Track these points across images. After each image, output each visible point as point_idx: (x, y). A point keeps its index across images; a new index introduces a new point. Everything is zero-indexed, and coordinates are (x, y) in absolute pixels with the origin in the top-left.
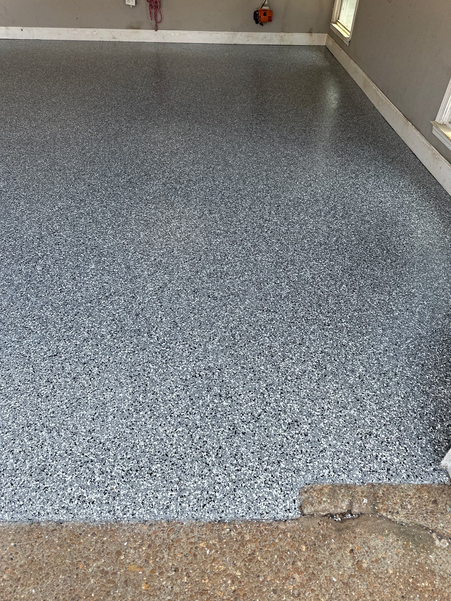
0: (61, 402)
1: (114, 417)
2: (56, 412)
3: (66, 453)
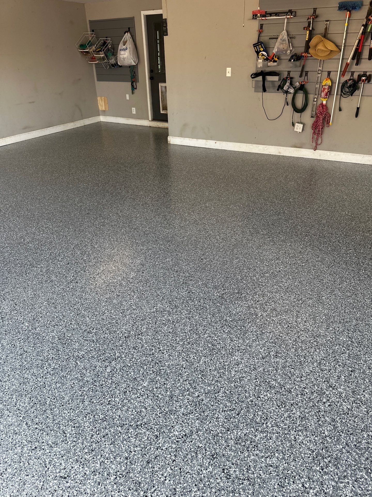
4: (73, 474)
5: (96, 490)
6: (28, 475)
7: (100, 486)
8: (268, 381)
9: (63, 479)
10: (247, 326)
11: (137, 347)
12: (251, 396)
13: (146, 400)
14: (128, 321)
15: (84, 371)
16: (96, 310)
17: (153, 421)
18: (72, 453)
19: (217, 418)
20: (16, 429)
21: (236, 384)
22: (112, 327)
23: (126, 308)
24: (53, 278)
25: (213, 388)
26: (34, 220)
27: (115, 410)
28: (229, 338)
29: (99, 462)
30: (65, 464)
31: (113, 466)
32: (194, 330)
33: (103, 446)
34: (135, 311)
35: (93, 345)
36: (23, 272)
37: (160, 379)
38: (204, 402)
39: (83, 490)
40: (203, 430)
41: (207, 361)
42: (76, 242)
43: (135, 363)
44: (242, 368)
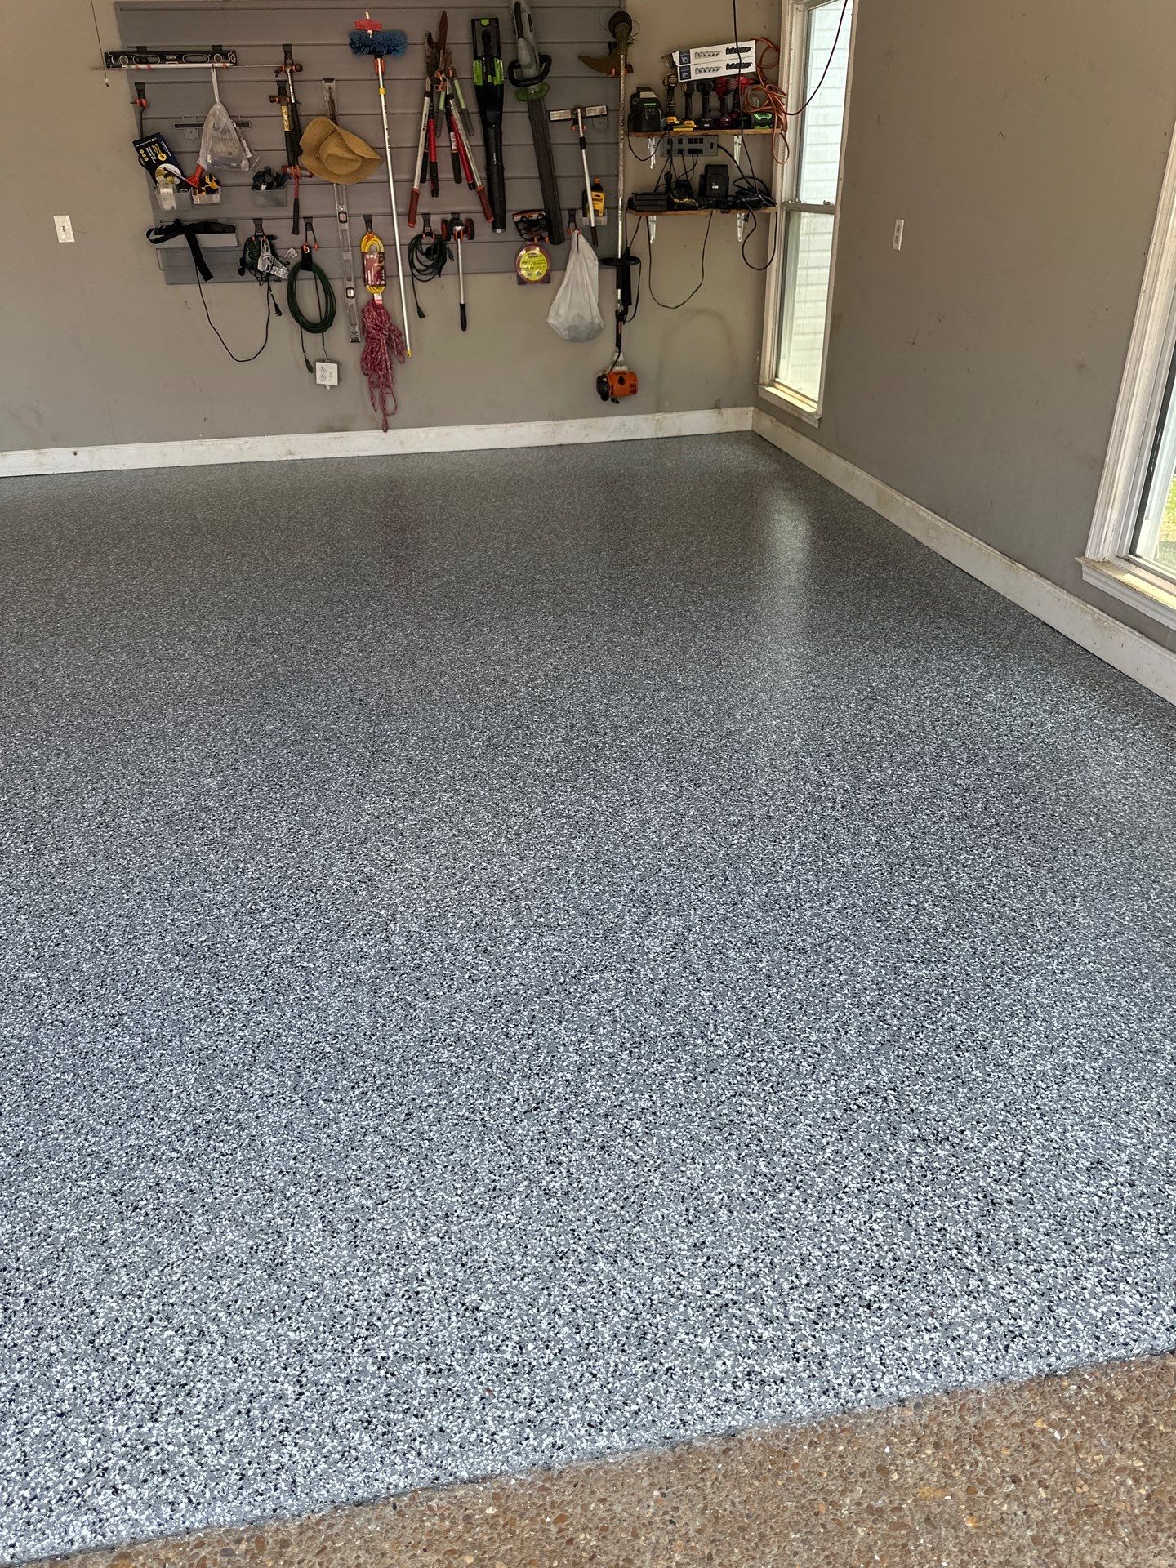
0: (603, 1198)
1: (731, 1212)
2: (604, 1220)
3: (672, 1295)
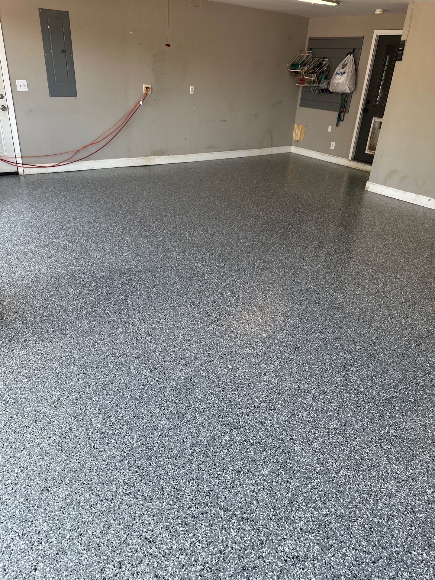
4: (159, 541)
5: (177, 573)
6: (114, 520)
7: (183, 570)
8: (428, 535)
9: (147, 542)
10: (416, 451)
11: (265, 423)
12: (398, 546)
13: (261, 492)
14: (262, 389)
15: (201, 428)
16: (230, 362)
17: (262, 520)
18: (164, 517)
19: (344, 554)
20: (117, 464)
21: (380, 520)
22: (242, 388)
23: (263, 372)
24: (196, 313)
25: (348, 513)
26: (193, 246)
27: (223, 489)
28: (386, 457)
29: (189, 541)
30: (154, 526)
31: (203, 554)
32: (341, 430)
33: (198, 525)
34: (273, 380)
35: (217, 402)
36: (169, 298)
37: (283, 473)
38: (331, 526)
39: (164, 566)
40: (322, 561)
41: (349, 476)
42: (228, 281)
43: (259, 442)
44: (394, 503)
